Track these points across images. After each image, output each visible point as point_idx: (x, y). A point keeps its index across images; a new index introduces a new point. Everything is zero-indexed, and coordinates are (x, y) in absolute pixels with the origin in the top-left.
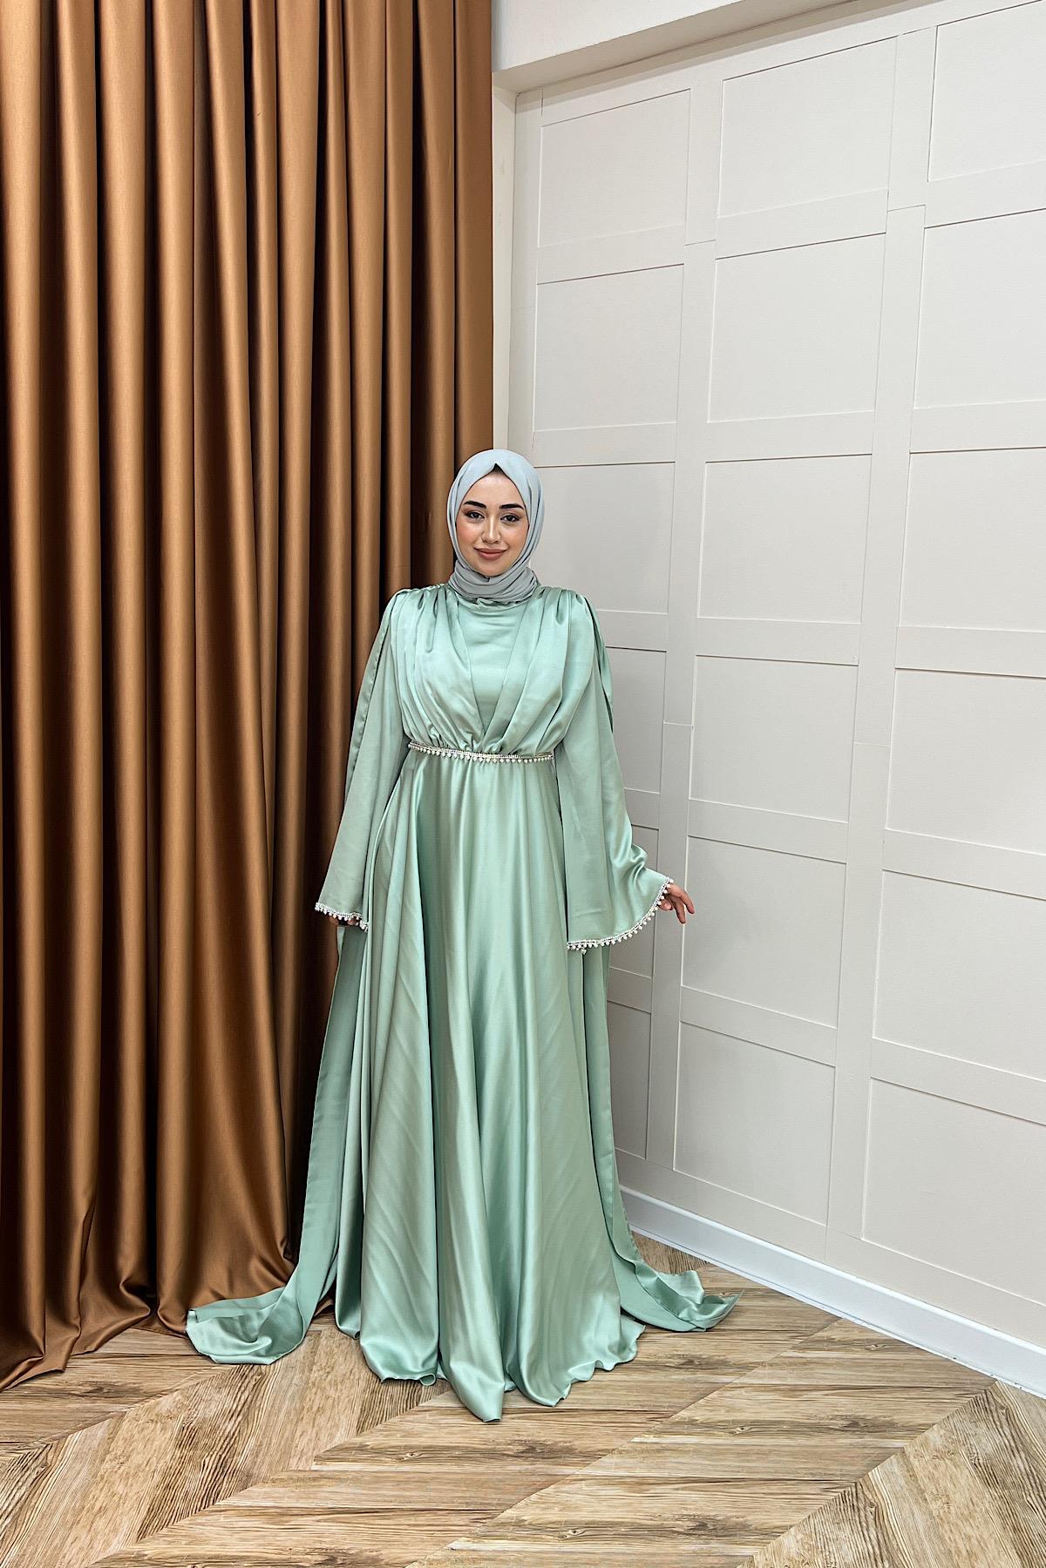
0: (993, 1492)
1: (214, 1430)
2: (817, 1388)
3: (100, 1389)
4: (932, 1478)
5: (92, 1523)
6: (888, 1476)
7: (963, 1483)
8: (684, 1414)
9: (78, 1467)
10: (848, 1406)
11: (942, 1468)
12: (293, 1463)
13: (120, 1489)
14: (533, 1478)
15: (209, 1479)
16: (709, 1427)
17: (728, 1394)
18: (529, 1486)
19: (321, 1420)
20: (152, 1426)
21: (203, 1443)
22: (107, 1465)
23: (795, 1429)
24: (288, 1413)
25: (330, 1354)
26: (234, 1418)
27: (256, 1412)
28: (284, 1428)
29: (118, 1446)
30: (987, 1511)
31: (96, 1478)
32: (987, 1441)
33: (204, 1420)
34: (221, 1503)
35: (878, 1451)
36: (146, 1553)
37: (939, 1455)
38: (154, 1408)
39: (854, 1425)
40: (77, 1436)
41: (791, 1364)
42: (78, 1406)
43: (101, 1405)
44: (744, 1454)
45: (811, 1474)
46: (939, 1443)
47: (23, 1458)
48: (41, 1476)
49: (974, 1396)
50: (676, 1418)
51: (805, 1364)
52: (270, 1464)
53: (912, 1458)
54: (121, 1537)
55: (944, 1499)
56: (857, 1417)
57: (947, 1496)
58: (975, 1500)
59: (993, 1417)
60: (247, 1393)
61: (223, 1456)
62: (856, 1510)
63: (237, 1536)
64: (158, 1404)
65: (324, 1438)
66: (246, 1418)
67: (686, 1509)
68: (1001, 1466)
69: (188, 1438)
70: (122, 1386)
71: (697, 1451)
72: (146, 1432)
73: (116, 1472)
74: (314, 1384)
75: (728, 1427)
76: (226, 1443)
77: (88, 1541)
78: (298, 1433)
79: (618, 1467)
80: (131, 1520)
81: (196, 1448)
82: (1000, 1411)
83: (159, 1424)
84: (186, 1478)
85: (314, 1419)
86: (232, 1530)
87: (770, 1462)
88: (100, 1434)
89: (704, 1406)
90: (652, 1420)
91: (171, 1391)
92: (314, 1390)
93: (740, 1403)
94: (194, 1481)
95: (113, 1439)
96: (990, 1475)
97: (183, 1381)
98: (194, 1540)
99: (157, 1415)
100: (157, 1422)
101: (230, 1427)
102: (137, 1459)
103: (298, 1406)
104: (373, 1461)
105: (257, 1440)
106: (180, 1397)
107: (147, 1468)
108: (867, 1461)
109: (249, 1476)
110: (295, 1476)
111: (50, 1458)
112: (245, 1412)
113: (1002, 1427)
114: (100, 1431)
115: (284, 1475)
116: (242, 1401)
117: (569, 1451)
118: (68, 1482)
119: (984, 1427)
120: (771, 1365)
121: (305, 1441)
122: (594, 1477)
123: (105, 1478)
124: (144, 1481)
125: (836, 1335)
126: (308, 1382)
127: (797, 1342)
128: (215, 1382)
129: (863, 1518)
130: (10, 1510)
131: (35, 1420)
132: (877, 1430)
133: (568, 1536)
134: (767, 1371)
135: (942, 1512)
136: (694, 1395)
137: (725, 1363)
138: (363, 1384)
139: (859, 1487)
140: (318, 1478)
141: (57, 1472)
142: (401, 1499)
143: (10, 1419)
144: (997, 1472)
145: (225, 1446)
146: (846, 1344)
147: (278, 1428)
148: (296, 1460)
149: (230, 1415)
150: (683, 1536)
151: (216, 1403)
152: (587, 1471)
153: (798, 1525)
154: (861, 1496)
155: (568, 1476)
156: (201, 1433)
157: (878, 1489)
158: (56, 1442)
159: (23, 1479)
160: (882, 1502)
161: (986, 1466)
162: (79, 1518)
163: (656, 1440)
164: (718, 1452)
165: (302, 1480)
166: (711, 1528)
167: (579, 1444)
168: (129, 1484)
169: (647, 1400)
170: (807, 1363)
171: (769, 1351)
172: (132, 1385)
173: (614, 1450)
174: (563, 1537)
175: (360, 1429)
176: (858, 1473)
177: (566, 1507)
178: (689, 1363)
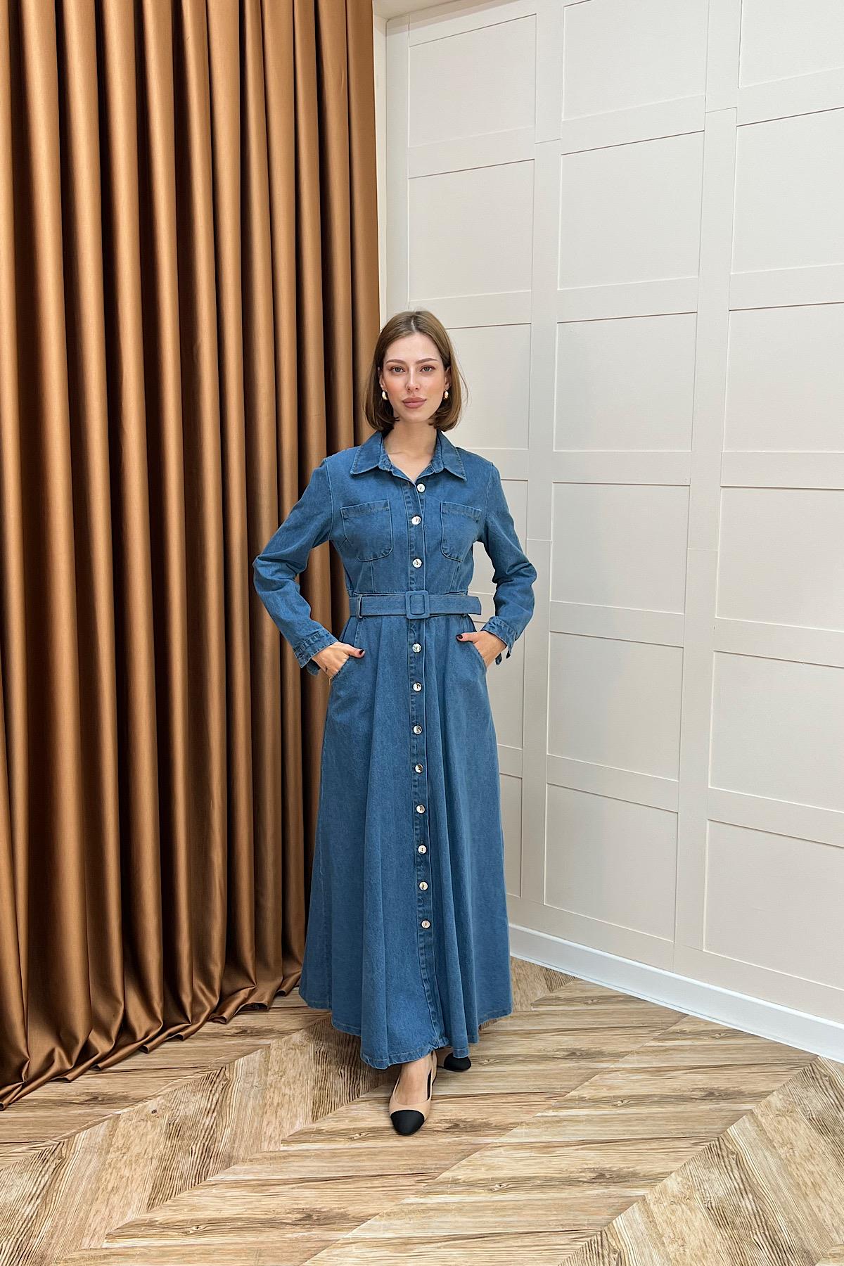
0: (826, 1138)
1: (196, 1124)
2: (677, 1069)
3: (95, 1098)
4: (776, 1130)
5: (108, 1199)
6: (743, 1132)
7: (804, 1134)
8: (573, 1093)
9: (89, 1157)
10: (704, 1081)
11: (785, 1123)
12: (265, 1147)
13: (126, 1172)
14: (461, 1148)
15: (198, 1162)
16: (595, 1102)
17: (607, 1076)
18: (459, 1153)
19: (282, 1112)
20: (143, 1124)
21: (188, 1134)
22: (112, 1156)
23: (664, 1100)
24: (254, 1109)
25: (281, 1062)
26: (210, 1115)
27: (228, 1109)
28: (252, 1120)
29: (119, 1141)
30: (824, 1153)
32: (817, 1101)
33: (186, 1117)
34: (210, 1179)
35: (732, 1113)
36: (156, 1219)
37: (781, 1114)
38: (143, 1111)
39: (710, 1095)
40: (83, 1135)
41: (654, 1051)
42: (79, 1112)
43: (98, 1109)
44: (627, 1120)
45: (682, 1133)
46: (779, 1105)
47: (41, 1155)
48: (58, 1166)
49: (802, 1068)
50: (568, 1096)
51: (665, 1051)
52: (246, 1147)
53: (759, 1117)
54: (134, 1208)
55: (789, 1146)
56: (712, 1089)
57: (791, 1143)
58: (813, 1145)
59: (819, 1083)
60: (217, 1095)
61: (206, 1144)
62: (721, 1157)
63: (229, 1203)
64: (145, 1106)
65: (286, 1125)
66: (220, 1113)
67: (587, 1164)
68: (830, 1119)
69: (175, 1131)
70: (113, 1094)
71: (589, 1120)
72: (139, 1129)
73: (121, 1160)
74: (271, 1086)
75: (612, 1101)
76: (207, 1134)
77: (107, 1213)
78: (265, 1123)
79: (527, 1135)
80: (140, 1194)
81: (183, 1139)
82: (823, 1078)
83: (149, 1122)
84: (179, 1162)
85: (276, 1112)
86: (224, 1199)
87: (647, 1126)
88: (101, 1132)
89: (588, 1086)
90: (550, 1098)
91: (155, 1096)
92: (272, 1089)
93: (616, 1083)
94: (186, 1164)
95: (113, 1135)
96: (822, 1126)
97: (163, 1088)
98: (194, 1208)
99: (146, 1115)
100: (147, 1121)
101: (208, 1121)
102: (136, 1149)
103: (261, 1102)
104: (329, 1141)
105: (232, 1130)
106: (163, 1101)
107: (146, 1157)
108: (725, 1121)
109: (230, 1158)
110: (267, 1155)
111: (64, 1152)
112: (219, 1109)
113: (827, 1091)
114: (102, 1130)
115: (258, 1156)
116: (215, 1101)
117: (487, 1125)
118: (83, 1169)
119: (813, 1091)
120: (638, 1053)
121: (271, 1130)
122: (509, 1144)
123: (112, 1165)
124: (145, 1166)
125: (687, 1028)
126: (266, 1084)
127: (656, 1034)
128: (190, 1088)
129: (727, 1163)
130: (38, 1193)
131: (46, 1124)
132: (729, 1097)
133: (496, 1189)
134: (636, 1057)
135: (788, 1155)
136: (580, 1078)
137: (601, 1053)
138: (311, 1083)
139: (721, 1140)
140: (287, 1156)
141: (72, 1163)
142: (357, 1168)
143: (26, 1124)
144: (827, 1123)
145: (206, 1136)
146: (696, 1035)
147: (247, 1121)
148: (266, 1144)
149: (206, 1113)
150: (587, 1184)
151: (194, 1104)
152: (503, 1139)
153: (677, 1171)
154: (723, 1146)
155: (489, 1144)
156: (185, 1127)
157: (736, 1140)
158: (66, 1140)
159: (45, 1169)
160: (741, 1152)
161: (819, 1120)
162: (97, 1195)
163: (555, 1114)
164: (604, 1120)
165: (275, 1158)
166: (609, 1176)
167: (493, 1120)
168: (133, 1169)
169: (541, 1084)
170: (667, 1050)
171: (635, 1043)
172: (121, 1094)
173: (522, 1123)
174: (491, 1190)
175: (315, 1117)
176: (718, 1130)
177: (491, 1168)
178: (572, 1055)
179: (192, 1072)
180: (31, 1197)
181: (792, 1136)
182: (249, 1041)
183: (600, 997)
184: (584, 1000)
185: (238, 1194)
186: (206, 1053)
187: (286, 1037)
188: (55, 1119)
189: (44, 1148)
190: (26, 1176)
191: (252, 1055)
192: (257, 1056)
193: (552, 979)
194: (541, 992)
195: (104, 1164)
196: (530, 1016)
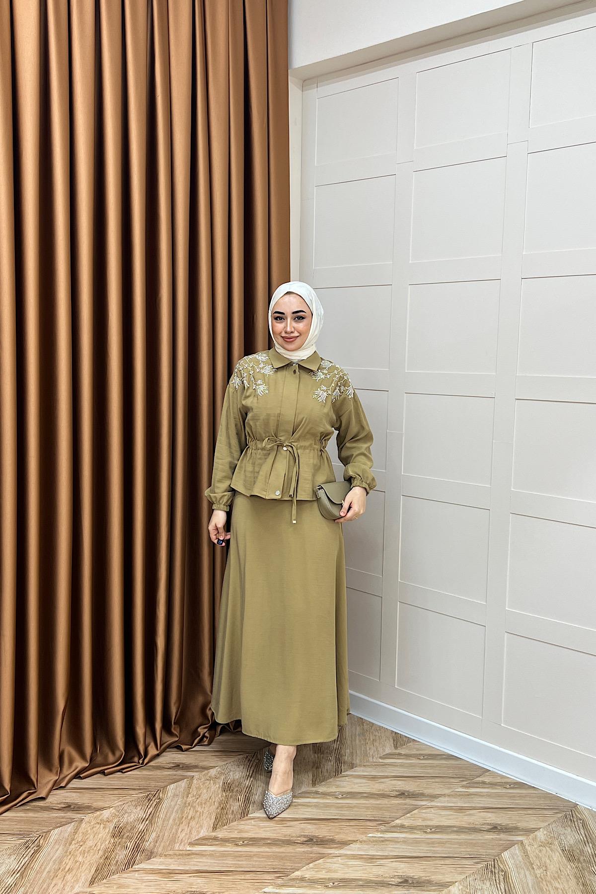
0: (571, 864)
1: (133, 828)
2: (474, 808)
3: (69, 806)
4: (537, 857)
5: (65, 876)
6: (513, 856)
7: (555, 861)
8: (398, 822)
9: (57, 847)
10: (492, 818)
11: (544, 851)
12: (177, 847)
13: (80, 859)
14: (311, 855)
15: (129, 854)
16: (412, 829)
17: (424, 811)
18: (309, 859)
19: (193, 823)
20: (98, 826)
21: (126, 835)
22: (73, 847)
23: (461, 830)
24: (174, 820)
25: (199, 788)
26: (144, 822)
27: (157, 819)
28: (171, 828)
29: (79, 837)
30: (568, 875)
31: (67, 853)
32: (571, 837)
33: (127, 823)
34: (136, 867)
35: (508, 842)
37: (543, 845)
38: (99, 816)
39: (495, 828)
40: (56, 831)
41: (460, 795)
42: (57, 815)
43: (70, 814)
44: (432, 843)
45: (469, 854)
46: (543, 838)
47: (26, 842)
48: (36, 852)
49: (565, 813)
50: (393, 824)
51: (468, 795)
52: (164, 847)
53: (527, 846)
54: (80, 884)
55: (544, 868)
56: (497, 824)
57: (546, 867)
58: (562, 869)
59: (575, 825)
60: (151, 809)
61: (138, 842)
62: (493, 872)
63: (144, 884)
64: (101, 814)
65: (194, 833)
67: (397, 872)
68: (578, 851)
69: (118, 832)
70: (81, 805)
71: (405, 841)
72: (95, 829)
73: (78, 850)
74: (189, 805)
75: (423, 829)
76: (139, 835)
77: (62, 886)
78: (180, 830)
79: (359, 849)
80: (86, 874)
81: (122, 838)
82: (579, 821)
84: (116, 854)
85: (189, 823)
86: (142, 881)
87: (444, 848)
88: (69, 830)
89: (410, 817)
90: (380, 824)
91: (109, 807)
92: (189, 807)
93: (429, 816)
94: (122, 855)
95: (76, 833)
96: (571, 855)
97: (116, 802)
98: (121, 886)
99: (101, 820)
100: (101, 824)
101: (141, 827)
102: (90, 843)
103: (180, 815)
104: (222, 846)
105: (157, 834)
106: (114, 811)
107: (95, 848)
108: (501, 848)
109: (152, 853)
110: (177, 853)
111: (41, 842)
112: (150, 819)
113: (579, 830)
114: (69, 828)
115: (171, 852)
116: (149, 813)
117: (332, 841)
118: (51, 855)
119: (569, 830)
120: (449, 796)
121: (184, 835)
122: (346, 855)
123: (72, 853)
124: (94, 855)
125: (487, 780)
126: (185, 803)
127: (464, 783)
128: (134, 803)
129: (497, 878)
130: (19, 869)
131: (33, 822)
132: (508, 831)
133: (330, 886)
134: (447, 799)
135: (542, 875)
136: (404, 811)
137: (422, 795)
138: (216, 804)
139: (496, 861)
140: (190, 854)
141: (45, 850)
142: (237, 866)
143: (20, 821)
144: (575, 854)
145: (138, 837)
146: (493, 785)
147: (168, 828)
148: (178, 845)
149: (142, 821)
150: (394, 887)
151: (134, 814)
152: (342, 852)
153: (460, 881)
154: (496, 866)
155: (331, 854)
156: (125, 831)
157: (507, 862)
158: (44, 834)
159: (27, 853)
160: (509, 870)
161: (569, 851)
162: (57, 874)
163: (382, 835)
164: (416, 842)
165: (182, 855)
166: (411, 882)
167: (338, 837)
168: (85, 856)
169: (377, 814)
170: (470, 795)
171: (449, 788)
172: (87, 804)
173: (357, 840)
174: (327, 886)
175: (215, 828)
176: (496, 854)
177: (329, 871)
178: (402, 794)
179: (137, 792)
180: (13, 872)
181: (548, 861)
182: (180, 772)
183: (430, 755)
184: (417, 757)
185: (152, 878)
186: (149, 779)
187: (206, 772)
188: (39, 819)
189: (28, 839)
190: (13, 857)
191: (180, 783)
192: (183, 784)
193: (398, 740)
194: (389, 749)
195: (66, 852)
196: (378, 765)
